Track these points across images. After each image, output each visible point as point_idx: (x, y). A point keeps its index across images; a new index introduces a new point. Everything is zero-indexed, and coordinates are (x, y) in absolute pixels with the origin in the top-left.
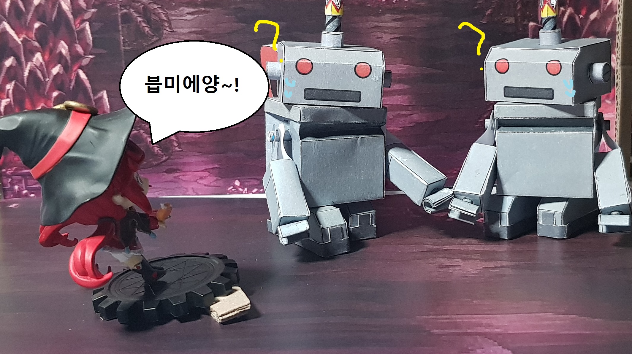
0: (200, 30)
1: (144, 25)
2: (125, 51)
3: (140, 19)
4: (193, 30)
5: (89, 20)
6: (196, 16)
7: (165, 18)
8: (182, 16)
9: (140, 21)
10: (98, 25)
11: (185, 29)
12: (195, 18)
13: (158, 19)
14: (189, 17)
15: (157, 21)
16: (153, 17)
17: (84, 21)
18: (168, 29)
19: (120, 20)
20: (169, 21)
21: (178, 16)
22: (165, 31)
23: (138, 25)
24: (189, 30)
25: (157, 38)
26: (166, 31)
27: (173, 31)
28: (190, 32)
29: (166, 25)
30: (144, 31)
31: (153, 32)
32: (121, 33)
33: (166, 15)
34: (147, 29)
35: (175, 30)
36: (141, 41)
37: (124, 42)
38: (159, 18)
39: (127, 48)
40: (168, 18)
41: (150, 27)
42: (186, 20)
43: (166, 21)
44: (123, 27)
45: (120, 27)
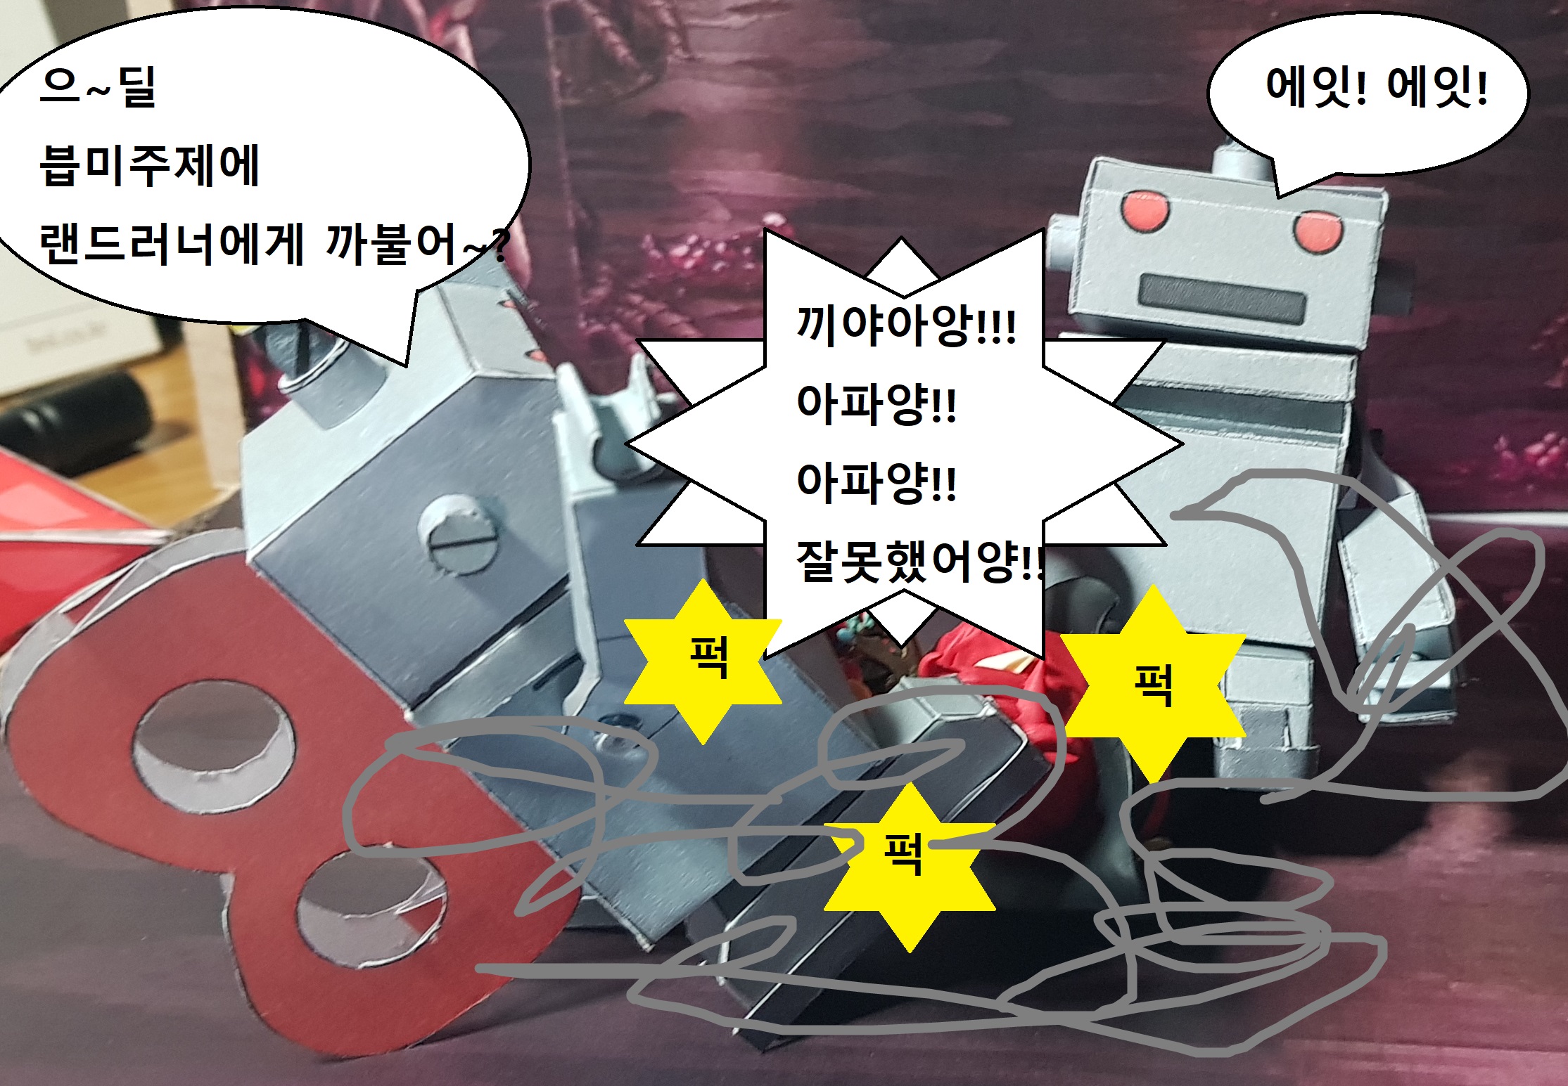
0: (766, 56)
1: (613, 38)
2: (566, 109)
3: (602, 22)
4: (747, 56)
5: (466, 21)
6: (754, 17)
7: (668, 20)
8: (716, 15)
9: (604, 29)
10: (491, 36)
11: (726, 54)
12: (752, 23)
13: (651, 25)
14: (736, 20)
15: (649, 29)
16: (638, 17)
17: (451, 23)
18: (678, 52)
19: (549, 24)
20: (682, 30)
21: (705, 17)
22: (670, 59)
23: (597, 41)
24: (737, 56)
25: (650, 78)
26: (674, 58)
27: (691, 59)
28: (741, 64)
29: (674, 39)
30: (615, 56)
31: (638, 58)
32: (553, 59)
33: (674, 12)
34: (622, 51)
35: (700, 55)
36: (607, 83)
37: (563, 85)
38: (655, 20)
39: (572, 102)
40: (679, 22)
41: (631, 46)
42: (727, 28)
43: (671, 29)
44: (558, 44)
45: (550, 44)
